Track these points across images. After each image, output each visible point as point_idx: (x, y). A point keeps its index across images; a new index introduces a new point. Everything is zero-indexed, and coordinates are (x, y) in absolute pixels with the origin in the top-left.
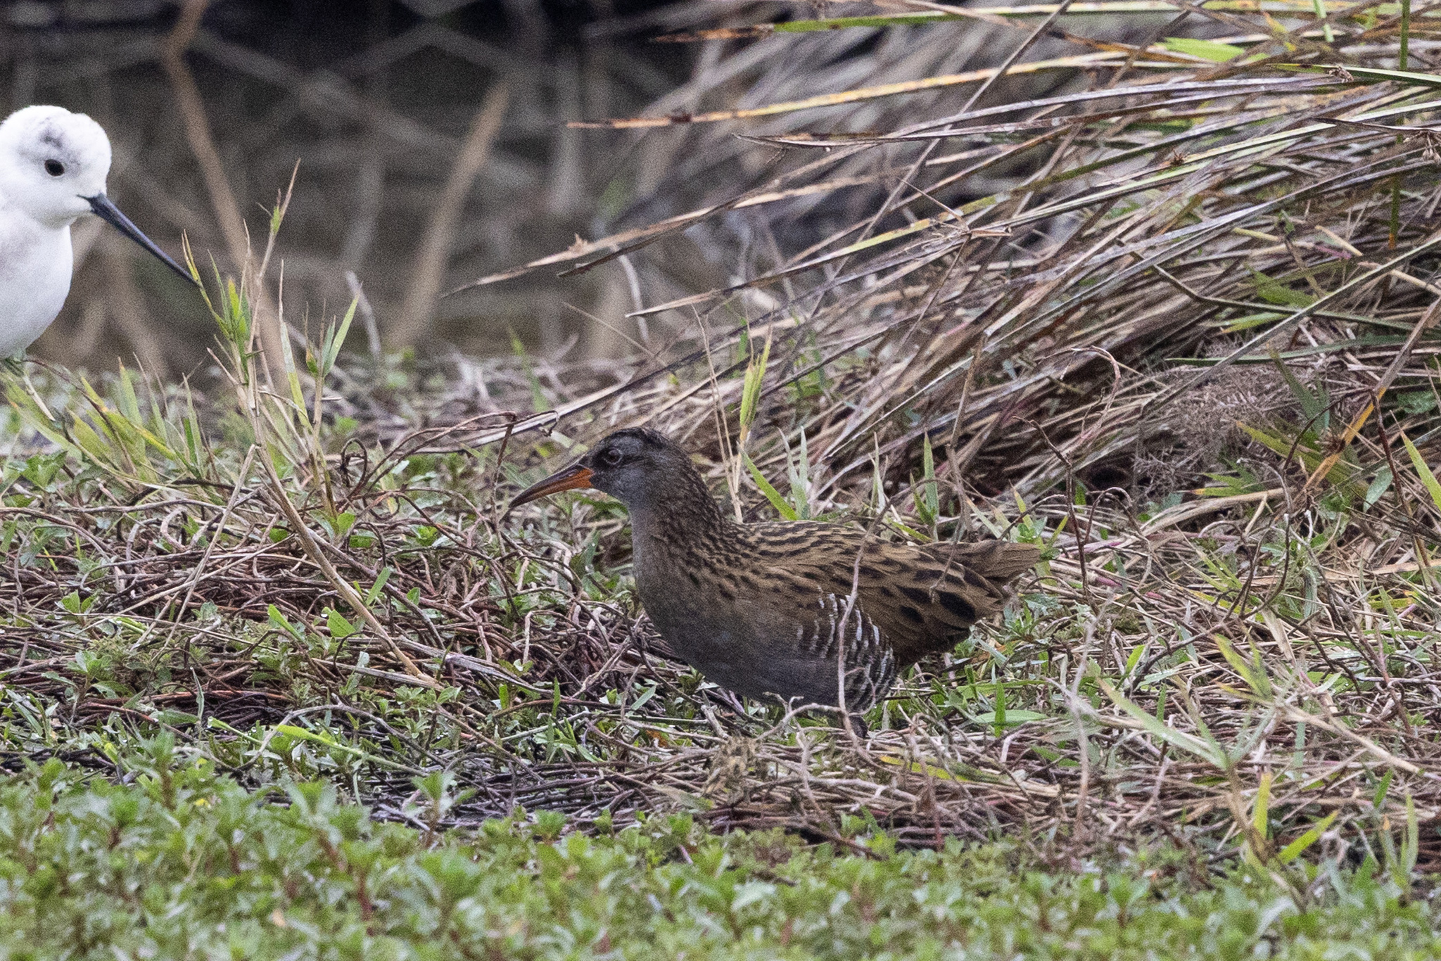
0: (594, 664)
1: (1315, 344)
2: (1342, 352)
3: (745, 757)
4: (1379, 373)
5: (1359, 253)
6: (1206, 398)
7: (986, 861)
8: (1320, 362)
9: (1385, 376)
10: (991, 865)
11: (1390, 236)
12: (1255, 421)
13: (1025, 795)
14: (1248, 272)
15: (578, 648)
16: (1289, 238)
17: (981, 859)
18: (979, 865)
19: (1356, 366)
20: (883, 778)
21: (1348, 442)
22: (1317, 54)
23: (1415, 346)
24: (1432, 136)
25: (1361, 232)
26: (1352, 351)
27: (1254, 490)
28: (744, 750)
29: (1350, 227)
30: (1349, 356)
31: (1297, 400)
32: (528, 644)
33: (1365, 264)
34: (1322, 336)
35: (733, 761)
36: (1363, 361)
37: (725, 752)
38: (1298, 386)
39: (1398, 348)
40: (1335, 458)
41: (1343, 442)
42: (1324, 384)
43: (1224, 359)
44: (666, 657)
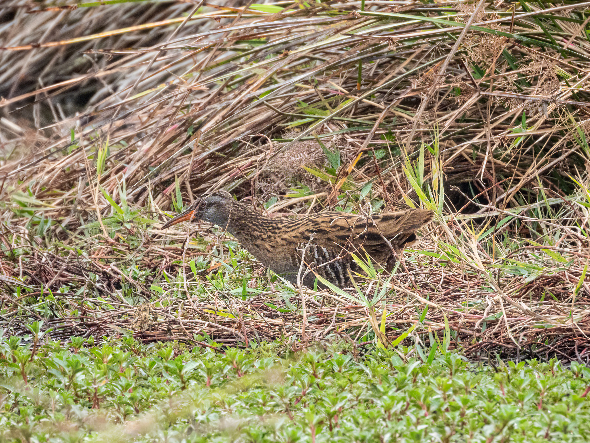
0: (48, 277)
1: (331, 131)
2: (343, 134)
3: (148, 311)
4: (362, 143)
5: (347, 92)
6: (286, 156)
7: (268, 351)
8: (334, 139)
9: (364, 144)
10: (270, 352)
11: (358, 84)
12: (309, 165)
13: (267, 324)
14: (297, 101)
15: (40, 271)
16: (316, 86)
17: (265, 350)
18: (265, 353)
19: (350, 140)
20: (205, 319)
21: (349, 172)
22: (321, 7)
23: (376, 130)
24: (392, 40)
25: (345, 83)
26: (347, 133)
27: (310, 194)
28: (148, 309)
29: (342, 80)
30: (346, 135)
31: (326, 155)
32: (21, 270)
33: (349, 96)
34: (334, 127)
35: (144, 314)
36: (353, 138)
37: (140, 310)
38: (326, 149)
39: (369, 131)
40: (344, 180)
41: (347, 173)
42: (337, 148)
43: (295, 139)
44: (74, 274)
